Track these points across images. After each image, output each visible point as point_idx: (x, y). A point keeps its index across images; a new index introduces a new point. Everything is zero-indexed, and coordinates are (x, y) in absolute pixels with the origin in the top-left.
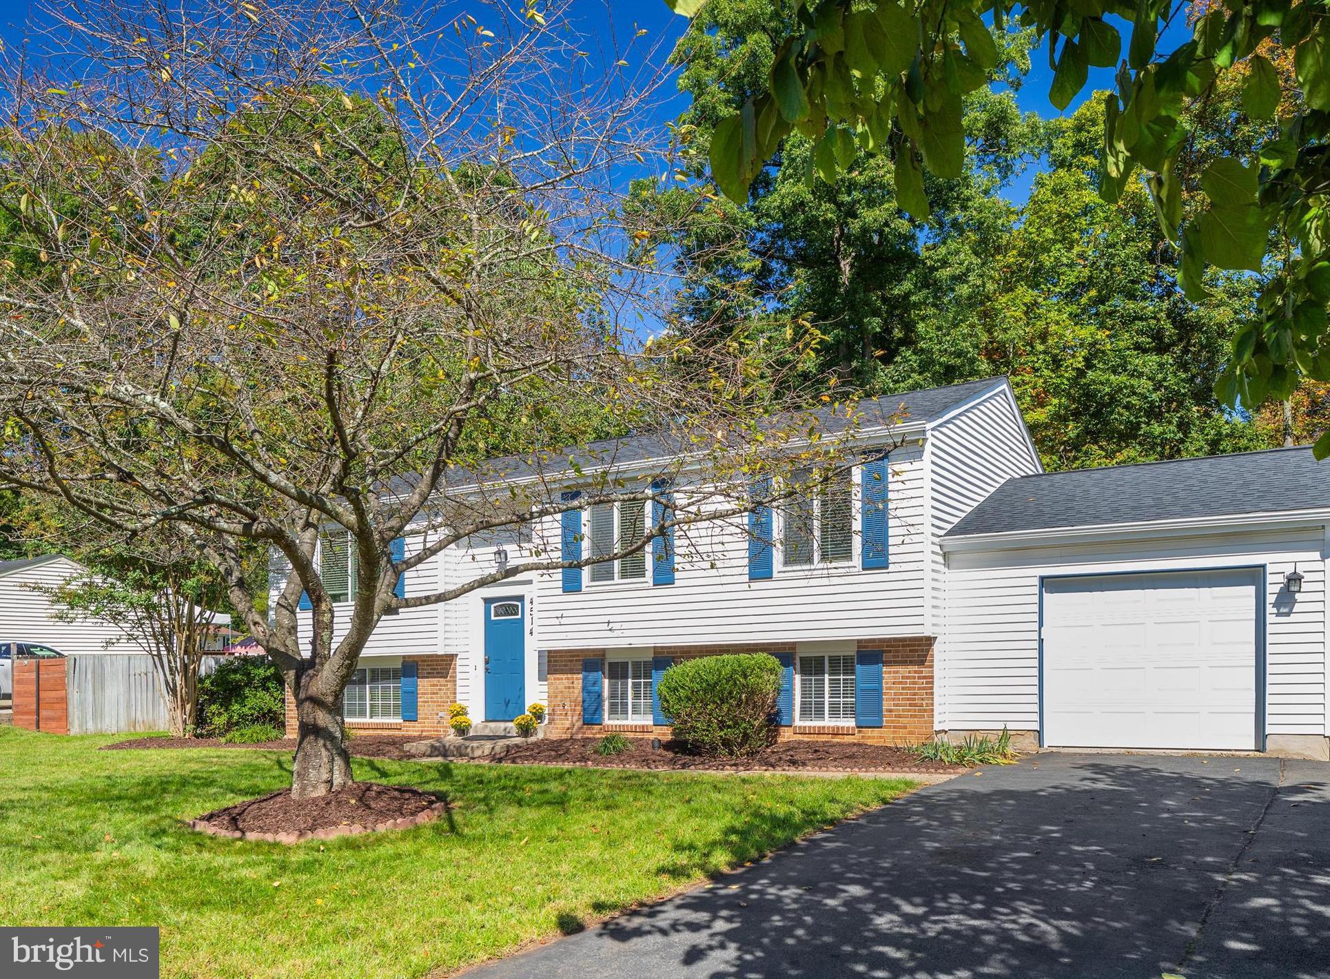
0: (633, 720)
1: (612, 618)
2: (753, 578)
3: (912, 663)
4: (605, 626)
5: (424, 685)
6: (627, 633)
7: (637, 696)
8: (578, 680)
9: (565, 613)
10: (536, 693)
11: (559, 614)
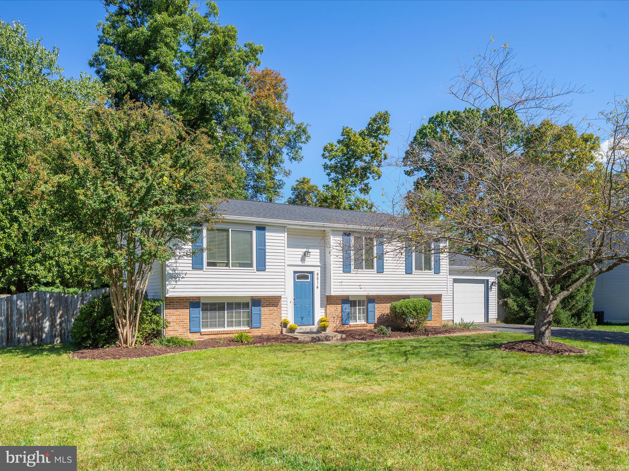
0: (358, 322)
1: (361, 284)
2: (407, 273)
3: (438, 301)
4: (358, 287)
5: (265, 310)
6: (367, 290)
7: (359, 313)
8: (339, 307)
9: (343, 281)
10: (319, 313)
11: (341, 281)
